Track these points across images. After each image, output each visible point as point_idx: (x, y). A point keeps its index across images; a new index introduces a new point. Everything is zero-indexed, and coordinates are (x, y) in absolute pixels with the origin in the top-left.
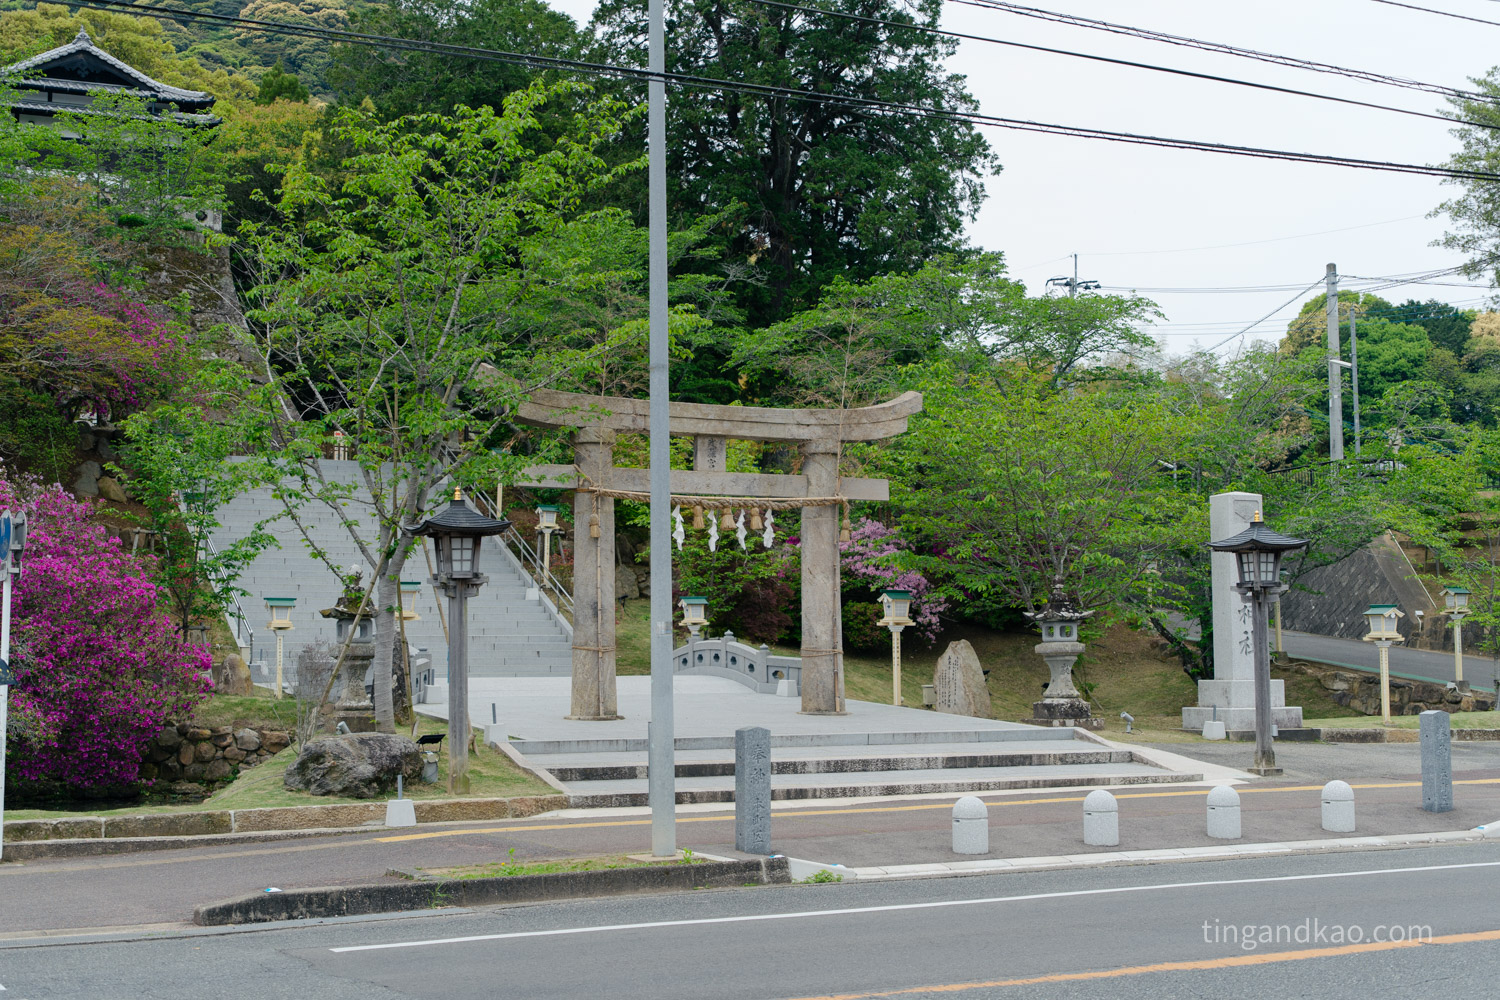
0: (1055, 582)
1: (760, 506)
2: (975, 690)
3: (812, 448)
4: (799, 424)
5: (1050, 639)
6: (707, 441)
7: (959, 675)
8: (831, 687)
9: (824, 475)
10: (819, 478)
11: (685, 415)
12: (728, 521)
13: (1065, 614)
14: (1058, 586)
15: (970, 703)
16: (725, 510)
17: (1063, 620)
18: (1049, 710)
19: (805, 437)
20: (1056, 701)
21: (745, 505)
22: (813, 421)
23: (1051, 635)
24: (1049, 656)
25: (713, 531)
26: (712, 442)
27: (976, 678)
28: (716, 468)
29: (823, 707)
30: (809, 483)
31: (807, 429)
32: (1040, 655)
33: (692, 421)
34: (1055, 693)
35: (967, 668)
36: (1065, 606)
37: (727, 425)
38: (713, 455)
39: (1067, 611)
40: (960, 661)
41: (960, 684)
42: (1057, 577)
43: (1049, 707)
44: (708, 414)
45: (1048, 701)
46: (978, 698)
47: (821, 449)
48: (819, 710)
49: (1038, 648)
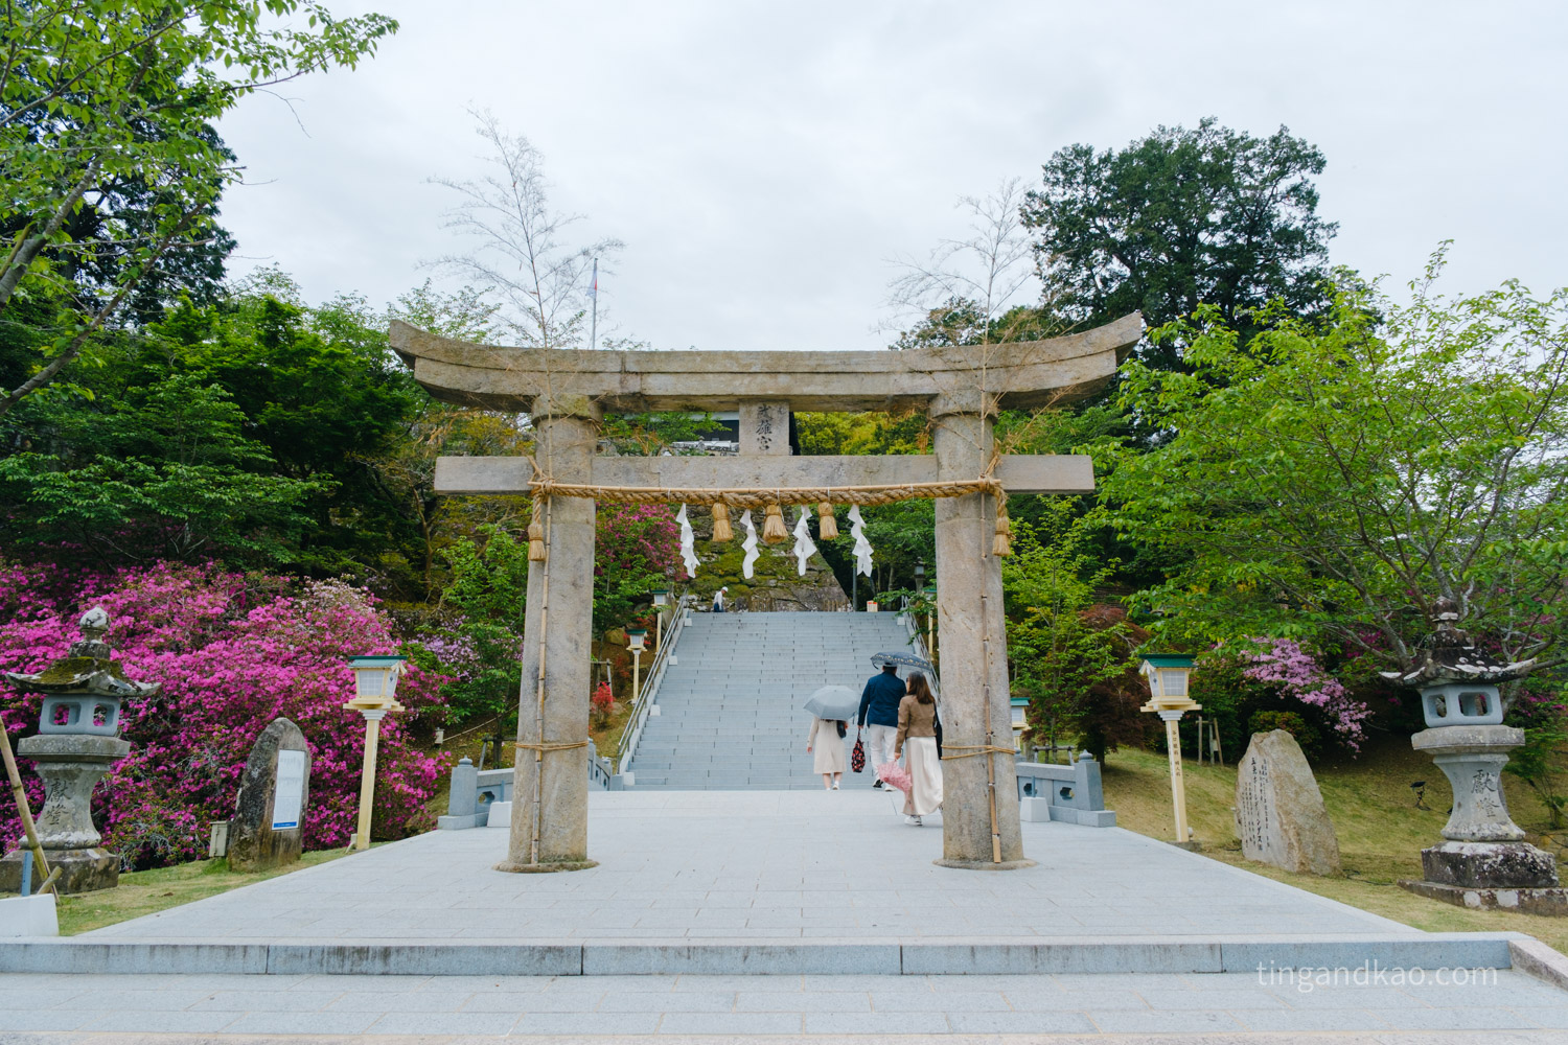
0: (1437, 609)
1: (832, 500)
2: (1301, 821)
3: (939, 407)
4: (912, 372)
5: (1440, 720)
6: (755, 409)
7: (1270, 794)
8: (983, 815)
9: (961, 448)
10: (953, 454)
11: (710, 368)
12: (775, 524)
13: (1467, 668)
14: (1444, 616)
15: (1291, 846)
16: (769, 509)
17: (1462, 680)
18: (1454, 867)
19: (927, 390)
20: (1468, 849)
21: (805, 499)
22: (938, 364)
23: (1442, 713)
24: (1443, 753)
25: (750, 545)
26: (764, 410)
27: (1304, 799)
28: (770, 451)
29: (970, 852)
30: (939, 465)
31: (927, 379)
32: (1421, 752)
33: (722, 378)
34: (1464, 831)
35: (1283, 780)
36: (1467, 654)
37: (783, 380)
38: (768, 430)
39: (1472, 662)
40: (1270, 767)
41: (1272, 809)
42: (1441, 600)
43: (1455, 861)
44: (750, 365)
45: (1451, 848)
46: (1307, 837)
47: (952, 408)
48: (963, 858)
49: (1419, 740)
